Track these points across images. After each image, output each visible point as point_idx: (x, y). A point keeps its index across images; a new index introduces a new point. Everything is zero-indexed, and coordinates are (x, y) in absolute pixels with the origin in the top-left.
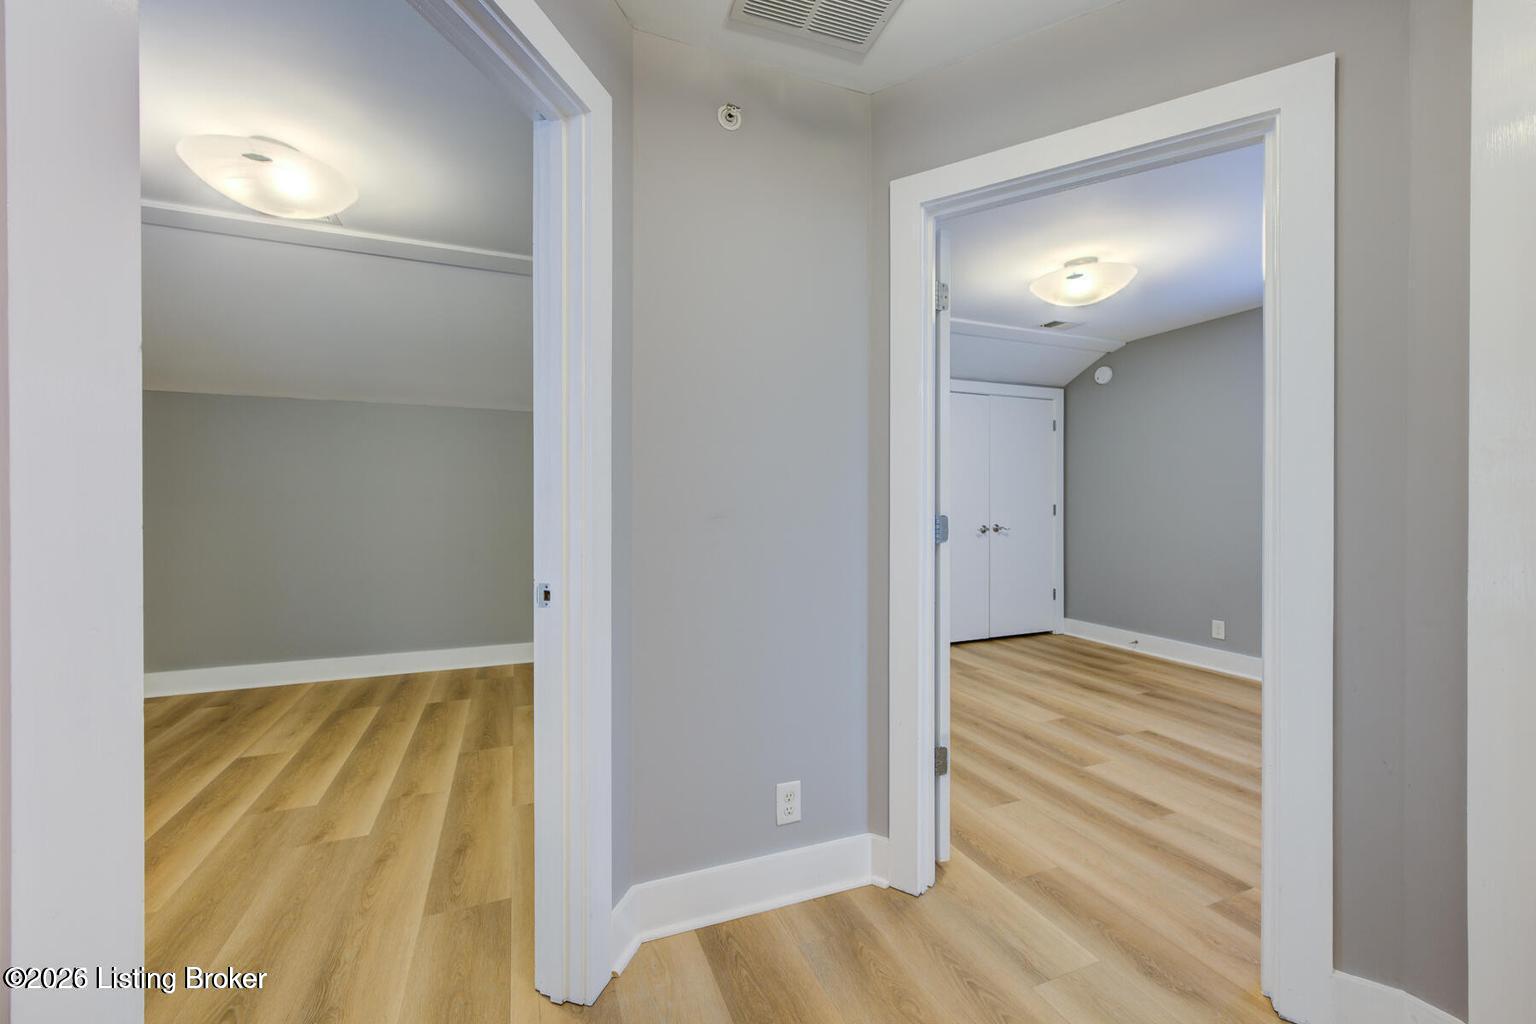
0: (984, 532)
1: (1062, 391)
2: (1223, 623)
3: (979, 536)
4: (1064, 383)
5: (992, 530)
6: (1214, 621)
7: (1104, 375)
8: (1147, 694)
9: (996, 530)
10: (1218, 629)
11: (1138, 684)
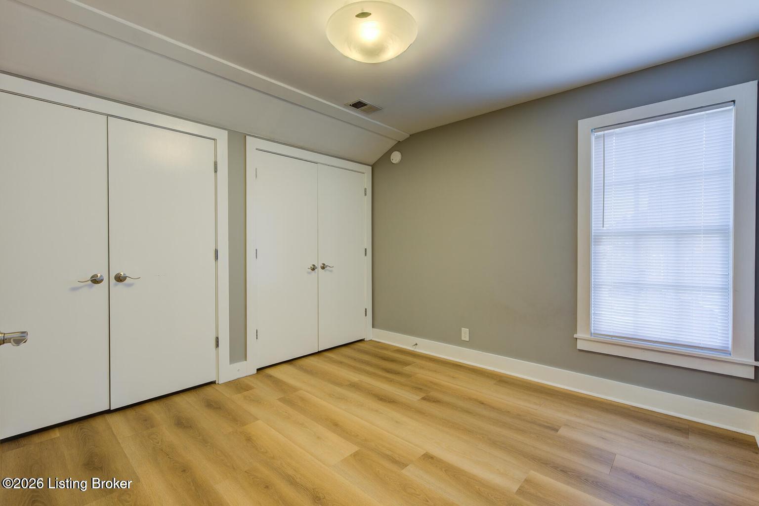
0: (313, 269)
1: (371, 167)
2: (468, 329)
3: (309, 273)
4: (372, 162)
5: (320, 269)
6: (463, 329)
7: (396, 157)
8: (424, 399)
9: (323, 268)
10: (465, 335)
11: (418, 387)
